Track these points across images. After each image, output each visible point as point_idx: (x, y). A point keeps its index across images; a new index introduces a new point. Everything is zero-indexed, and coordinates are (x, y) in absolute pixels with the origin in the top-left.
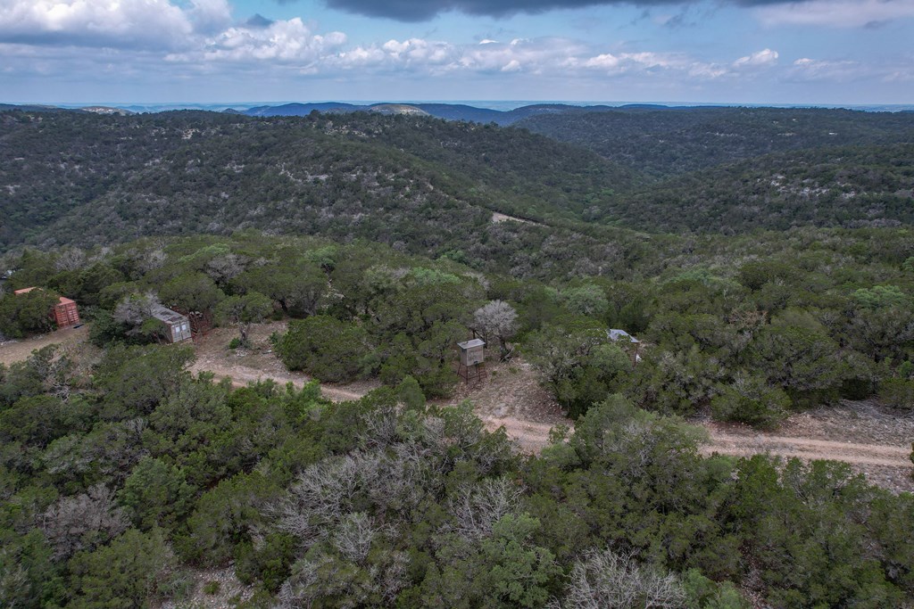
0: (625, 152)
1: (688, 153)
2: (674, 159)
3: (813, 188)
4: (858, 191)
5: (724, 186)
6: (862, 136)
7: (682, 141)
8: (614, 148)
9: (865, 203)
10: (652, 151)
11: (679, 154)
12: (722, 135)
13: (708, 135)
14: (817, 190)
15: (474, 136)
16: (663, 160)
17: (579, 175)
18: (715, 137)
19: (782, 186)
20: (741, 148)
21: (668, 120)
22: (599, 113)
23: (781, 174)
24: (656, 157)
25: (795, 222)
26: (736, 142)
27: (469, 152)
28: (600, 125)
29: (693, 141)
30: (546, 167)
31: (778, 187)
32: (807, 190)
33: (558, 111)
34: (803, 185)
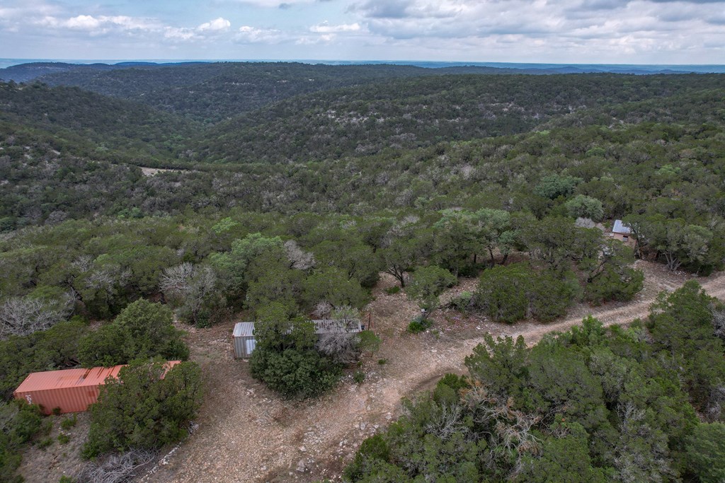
0: (164, 103)
1: (216, 101)
2: (208, 106)
3: (358, 117)
4: (385, 118)
5: (295, 123)
6: (329, 81)
7: (208, 91)
8: (153, 101)
9: (392, 124)
10: (187, 101)
11: (209, 101)
12: (238, 84)
13: (227, 85)
14: (361, 118)
15: (27, 97)
16: (198, 107)
17: (146, 126)
18: (233, 86)
19: (337, 117)
20: (256, 93)
21: (184, 74)
22: (122, 71)
23: (333, 110)
24: (192, 106)
25: (359, 142)
26: (250, 89)
27: (29, 113)
28: (128, 81)
29: (217, 90)
30: (115, 122)
31: (335, 119)
32: (354, 119)
33: (60, 69)
34: (350, 116)
